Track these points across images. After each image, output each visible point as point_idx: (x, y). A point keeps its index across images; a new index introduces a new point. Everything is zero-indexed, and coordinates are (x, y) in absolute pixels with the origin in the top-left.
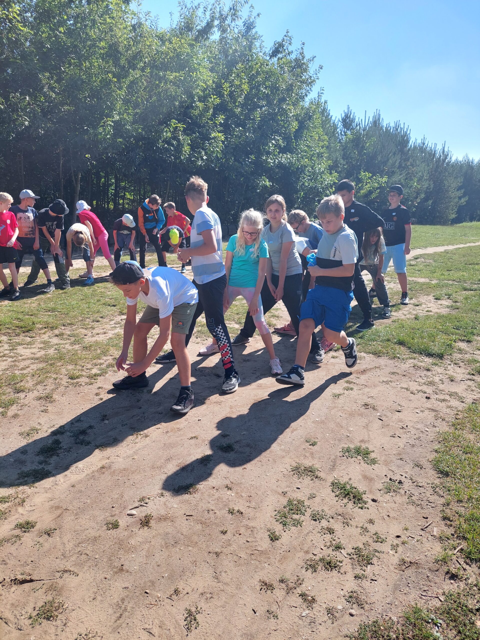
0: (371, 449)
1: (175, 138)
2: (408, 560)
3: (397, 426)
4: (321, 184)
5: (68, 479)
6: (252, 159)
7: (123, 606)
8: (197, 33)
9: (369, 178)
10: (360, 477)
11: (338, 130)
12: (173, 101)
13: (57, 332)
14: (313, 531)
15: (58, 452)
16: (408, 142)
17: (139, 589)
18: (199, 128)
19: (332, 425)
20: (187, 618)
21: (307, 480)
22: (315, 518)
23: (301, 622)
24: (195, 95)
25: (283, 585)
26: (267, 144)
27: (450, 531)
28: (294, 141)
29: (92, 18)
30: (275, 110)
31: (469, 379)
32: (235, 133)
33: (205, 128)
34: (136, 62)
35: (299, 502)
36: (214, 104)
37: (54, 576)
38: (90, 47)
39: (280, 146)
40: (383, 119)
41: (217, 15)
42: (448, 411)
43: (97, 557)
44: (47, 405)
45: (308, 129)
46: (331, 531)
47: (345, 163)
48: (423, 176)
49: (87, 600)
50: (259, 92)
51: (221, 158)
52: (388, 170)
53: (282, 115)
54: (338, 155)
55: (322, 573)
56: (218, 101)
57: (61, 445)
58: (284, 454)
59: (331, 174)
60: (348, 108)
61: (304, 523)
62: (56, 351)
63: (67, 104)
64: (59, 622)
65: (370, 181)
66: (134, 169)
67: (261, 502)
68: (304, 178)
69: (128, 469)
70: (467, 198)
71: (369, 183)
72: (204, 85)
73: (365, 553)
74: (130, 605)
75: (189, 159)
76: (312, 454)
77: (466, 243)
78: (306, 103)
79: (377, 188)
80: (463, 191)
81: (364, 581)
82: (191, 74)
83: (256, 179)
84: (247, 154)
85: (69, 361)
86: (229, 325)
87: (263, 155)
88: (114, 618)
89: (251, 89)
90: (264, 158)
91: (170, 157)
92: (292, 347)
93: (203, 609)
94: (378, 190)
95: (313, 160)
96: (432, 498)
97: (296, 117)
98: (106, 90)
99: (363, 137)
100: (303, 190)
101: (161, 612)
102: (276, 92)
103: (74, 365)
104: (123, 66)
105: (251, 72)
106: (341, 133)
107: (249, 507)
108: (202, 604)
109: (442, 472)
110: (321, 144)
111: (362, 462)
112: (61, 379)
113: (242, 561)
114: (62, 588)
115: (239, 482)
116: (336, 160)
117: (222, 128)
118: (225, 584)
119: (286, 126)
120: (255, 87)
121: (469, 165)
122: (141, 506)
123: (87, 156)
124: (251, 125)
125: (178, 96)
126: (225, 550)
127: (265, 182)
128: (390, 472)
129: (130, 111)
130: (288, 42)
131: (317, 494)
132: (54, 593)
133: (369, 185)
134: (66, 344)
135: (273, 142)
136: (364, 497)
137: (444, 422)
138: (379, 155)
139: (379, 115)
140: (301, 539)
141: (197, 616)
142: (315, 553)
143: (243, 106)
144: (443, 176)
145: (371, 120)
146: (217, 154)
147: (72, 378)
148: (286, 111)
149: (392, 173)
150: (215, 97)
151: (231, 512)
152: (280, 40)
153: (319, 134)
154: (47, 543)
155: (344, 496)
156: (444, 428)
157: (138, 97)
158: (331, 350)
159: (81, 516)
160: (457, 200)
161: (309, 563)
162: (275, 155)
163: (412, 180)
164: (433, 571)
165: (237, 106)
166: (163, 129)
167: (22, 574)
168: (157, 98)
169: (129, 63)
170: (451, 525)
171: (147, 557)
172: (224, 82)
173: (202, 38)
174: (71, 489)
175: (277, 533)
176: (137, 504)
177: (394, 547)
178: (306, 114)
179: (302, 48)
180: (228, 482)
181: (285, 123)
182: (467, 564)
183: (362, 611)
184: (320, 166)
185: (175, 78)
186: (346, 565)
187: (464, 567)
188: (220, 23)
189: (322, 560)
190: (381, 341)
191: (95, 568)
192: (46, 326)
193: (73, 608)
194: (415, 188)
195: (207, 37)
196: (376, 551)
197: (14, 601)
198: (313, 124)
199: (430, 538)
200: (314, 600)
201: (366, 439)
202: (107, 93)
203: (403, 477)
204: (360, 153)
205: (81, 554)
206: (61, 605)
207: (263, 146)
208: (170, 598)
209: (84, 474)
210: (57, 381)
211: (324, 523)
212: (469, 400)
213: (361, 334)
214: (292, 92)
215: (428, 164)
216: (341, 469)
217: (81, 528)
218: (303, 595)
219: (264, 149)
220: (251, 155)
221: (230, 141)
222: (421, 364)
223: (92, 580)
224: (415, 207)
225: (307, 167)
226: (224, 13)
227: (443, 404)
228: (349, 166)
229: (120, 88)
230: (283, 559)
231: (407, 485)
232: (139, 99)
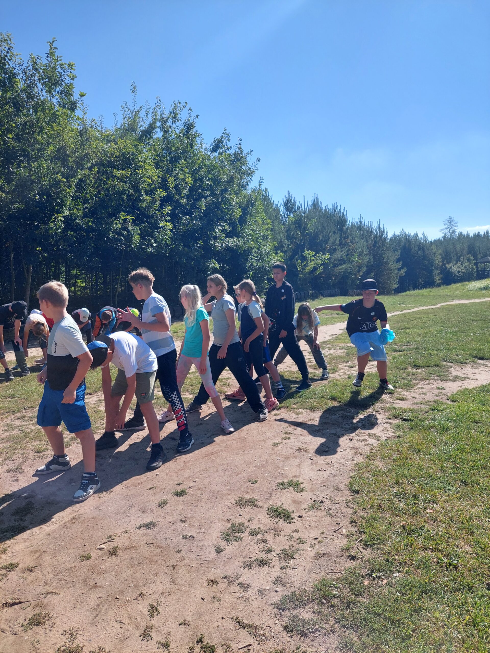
0: (300, 481)
1: (125, 229)
2: (322, 552)
3: (324, 462)
4: (268, 264)
5: (43, 530)
6: (200, 244)
7: (99, 609)
8: (141, 133)
9: (313, 256)
10: (291, 502)
11: (281, 213)
12: (121, 195)
13: (18, 415)
14: (251, 543)
15: (32, 511)
16: (346, 221)
17: (111, 597)
18: (147, 219)
19: (270, 467)
20: (150, 609)
21: (248, 509)
22: (252, 534)
23: (238, 601)
24: (142, 189)
25: (226, 580)
26: (214, 230)
27: (353, 530)
28: (239, 226)
29: (39, 125)
30: (218, 199)
31: (386, 423)
32: (183, 221)
33: (153, 218)
34: (83, 163)
35: (240, 524)
36: (160, 197)
37: (39, 597)
38: (39, 150)
39: (226, 231)
40: (321, 202)
41: (159, 118)
42: (366, 448)
43: (74, 580)
44: (17, 476)
45: (251, 215)
46: (264, 541)
47: (289, 243)
48: (363, 251)
49: (68, 609)
50: (203, 183)
51: (171, 245)
52: (330, 248)
53: (226, 204)
54: (282, 236)
55: (256, 569)
56: (164, 194)
57: (34, 506)
58: (230, 492)
59: (277, 253)
60: (289, 193)
61: (244, 539)
62: (20, 432)
63: (17, 202)
64: (46, 626)
65: (313, 258)
66: (86, 259)
67: (210, 528)
68: (252, 259)
69: (95, 517)
70: (405, 269)
71: (313, 260)
72: (150, 181)
73: (290, 552)
74: (105, 608)
75: (139, 247)
76: (253, 490)
77: (402, 311)
78: (248, 191)
79: (321, 265)
80: (401, 263)
81: (288, 570)
82: (137, 171)
83: (206, 262)
84: (196, 240)
85: (34, 439)
86: (183, 396)
87: (210, 240)
88: (92, 617)
89: (195, 182)
90: (212, 242)
91: (121, 246)
92: (241, 410)
93: (163, 603)
94: (322, 267)
95: (259, 242)
96: (344, 510)
97: (240, 205)
98: (56, 189)
99: (304, 219)
100: (252, 270)
101: (129, 609)
102: (218, 184)
103: (38, 442)
104: (72, 166)
105: (194, 166)
106: (284, 216)
107: (199, 532)
108: (162, 599)
109: (354, 491)
110: (265, 227)
111: (293, 491)
112: (28, 454)
113: (194, 569)
114: (47, 604)
115: (192, 516)
116: (281, 241)
117: (169, 218)
118: (180, 585)
119: (230, 213)
120: (198, 180)
121: (407, 239)
122: (109, 541)
123: (37, 249)
124: (197, 213)
125: (126, 190)
126: (180, 563)
127: (214, 264)
128: (315, 496)
129: (80, 207)
130: (227, 139)
131: (255, 517)
132: (41, 608)
133: (313, 262)
134: (29, 425)
135: (220, 227)
136: (292, 515)
137: (361, 456)
138: (320, 234)
139: (317, 199)
140: (241, 549)
141: (158, 608)
142: (251, 557)
143: (188, 197)
144: (382, 250)
145: (310, 203)
146: (166, 241)
147: (38, 452)
148: (229, 200)
149: (334, 250)
150: (161, 190)
151: (185, 537)
152: (219, 137)
153: (262, 219)
154: (30, 577)
155: (276, 516)
156: (360, 460)
157: (86, 193)
158: (274, 409)
159: (58, 555)
160: (397, 271)
161: (246, 564)
162: (221, 240)
163: (353, 255)
164: (339, 557)
165: (182, 197)
166: (113, 221)
167: (11, 599)
168: (105, 194)
169: (77, 163)
170: (356, 526)
171: (116, 575)
172: (169, 177)
173: (146, 138)
174: (48, 537)
175: (222, 547)
176: (105, 541)
177: (312, 546)
178: (249, 201)
179: (240, 144)
180: (182, 517)
181: (229, 211)
182: (364, 549)
183: (285, 588)
184: (265, 247)
185: (122, 175)
186: (275, 561)
187: (361, 551)
188: (162, 124)
189: (256, 560)
190: (317, 398)
191: (73, 588)
192: (8, 411)
193: (58, 616)
194: (357, 263)
195: (150, 137)
196: (298, 550)
197: (7, 618)
198: (256, 210)
199: (340, 536)
200: (248, 586)
201: (298, 475)
202: (57, 191)
203: (325, 498)
204: (302, 234)
205: (61, 580)
206: (47, 615)
207: (210, 232)
208: (136, 599)
209: (57, 526)
210: (24, 455)
211: (260, 536)
212: (384, 438)
213: (300, 394)
214: (233, 183)
215: (367, 240)
216: (276, 498)
217: (59, 563)
218: (240, 585)
219: (212, 234)
220: (199, 240)
221: (178, 229)
222: (349, 414)
223: (71, 596)
224: (358, 279)
225: (253, 249)
226: (165, 116)
227: (363, 443)
228: (294, 245)
229: (69, 187)
230: (226, 563)
231: (327, 503)
232: (88, 195)
